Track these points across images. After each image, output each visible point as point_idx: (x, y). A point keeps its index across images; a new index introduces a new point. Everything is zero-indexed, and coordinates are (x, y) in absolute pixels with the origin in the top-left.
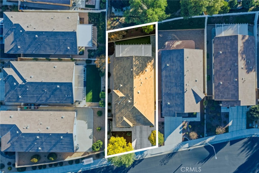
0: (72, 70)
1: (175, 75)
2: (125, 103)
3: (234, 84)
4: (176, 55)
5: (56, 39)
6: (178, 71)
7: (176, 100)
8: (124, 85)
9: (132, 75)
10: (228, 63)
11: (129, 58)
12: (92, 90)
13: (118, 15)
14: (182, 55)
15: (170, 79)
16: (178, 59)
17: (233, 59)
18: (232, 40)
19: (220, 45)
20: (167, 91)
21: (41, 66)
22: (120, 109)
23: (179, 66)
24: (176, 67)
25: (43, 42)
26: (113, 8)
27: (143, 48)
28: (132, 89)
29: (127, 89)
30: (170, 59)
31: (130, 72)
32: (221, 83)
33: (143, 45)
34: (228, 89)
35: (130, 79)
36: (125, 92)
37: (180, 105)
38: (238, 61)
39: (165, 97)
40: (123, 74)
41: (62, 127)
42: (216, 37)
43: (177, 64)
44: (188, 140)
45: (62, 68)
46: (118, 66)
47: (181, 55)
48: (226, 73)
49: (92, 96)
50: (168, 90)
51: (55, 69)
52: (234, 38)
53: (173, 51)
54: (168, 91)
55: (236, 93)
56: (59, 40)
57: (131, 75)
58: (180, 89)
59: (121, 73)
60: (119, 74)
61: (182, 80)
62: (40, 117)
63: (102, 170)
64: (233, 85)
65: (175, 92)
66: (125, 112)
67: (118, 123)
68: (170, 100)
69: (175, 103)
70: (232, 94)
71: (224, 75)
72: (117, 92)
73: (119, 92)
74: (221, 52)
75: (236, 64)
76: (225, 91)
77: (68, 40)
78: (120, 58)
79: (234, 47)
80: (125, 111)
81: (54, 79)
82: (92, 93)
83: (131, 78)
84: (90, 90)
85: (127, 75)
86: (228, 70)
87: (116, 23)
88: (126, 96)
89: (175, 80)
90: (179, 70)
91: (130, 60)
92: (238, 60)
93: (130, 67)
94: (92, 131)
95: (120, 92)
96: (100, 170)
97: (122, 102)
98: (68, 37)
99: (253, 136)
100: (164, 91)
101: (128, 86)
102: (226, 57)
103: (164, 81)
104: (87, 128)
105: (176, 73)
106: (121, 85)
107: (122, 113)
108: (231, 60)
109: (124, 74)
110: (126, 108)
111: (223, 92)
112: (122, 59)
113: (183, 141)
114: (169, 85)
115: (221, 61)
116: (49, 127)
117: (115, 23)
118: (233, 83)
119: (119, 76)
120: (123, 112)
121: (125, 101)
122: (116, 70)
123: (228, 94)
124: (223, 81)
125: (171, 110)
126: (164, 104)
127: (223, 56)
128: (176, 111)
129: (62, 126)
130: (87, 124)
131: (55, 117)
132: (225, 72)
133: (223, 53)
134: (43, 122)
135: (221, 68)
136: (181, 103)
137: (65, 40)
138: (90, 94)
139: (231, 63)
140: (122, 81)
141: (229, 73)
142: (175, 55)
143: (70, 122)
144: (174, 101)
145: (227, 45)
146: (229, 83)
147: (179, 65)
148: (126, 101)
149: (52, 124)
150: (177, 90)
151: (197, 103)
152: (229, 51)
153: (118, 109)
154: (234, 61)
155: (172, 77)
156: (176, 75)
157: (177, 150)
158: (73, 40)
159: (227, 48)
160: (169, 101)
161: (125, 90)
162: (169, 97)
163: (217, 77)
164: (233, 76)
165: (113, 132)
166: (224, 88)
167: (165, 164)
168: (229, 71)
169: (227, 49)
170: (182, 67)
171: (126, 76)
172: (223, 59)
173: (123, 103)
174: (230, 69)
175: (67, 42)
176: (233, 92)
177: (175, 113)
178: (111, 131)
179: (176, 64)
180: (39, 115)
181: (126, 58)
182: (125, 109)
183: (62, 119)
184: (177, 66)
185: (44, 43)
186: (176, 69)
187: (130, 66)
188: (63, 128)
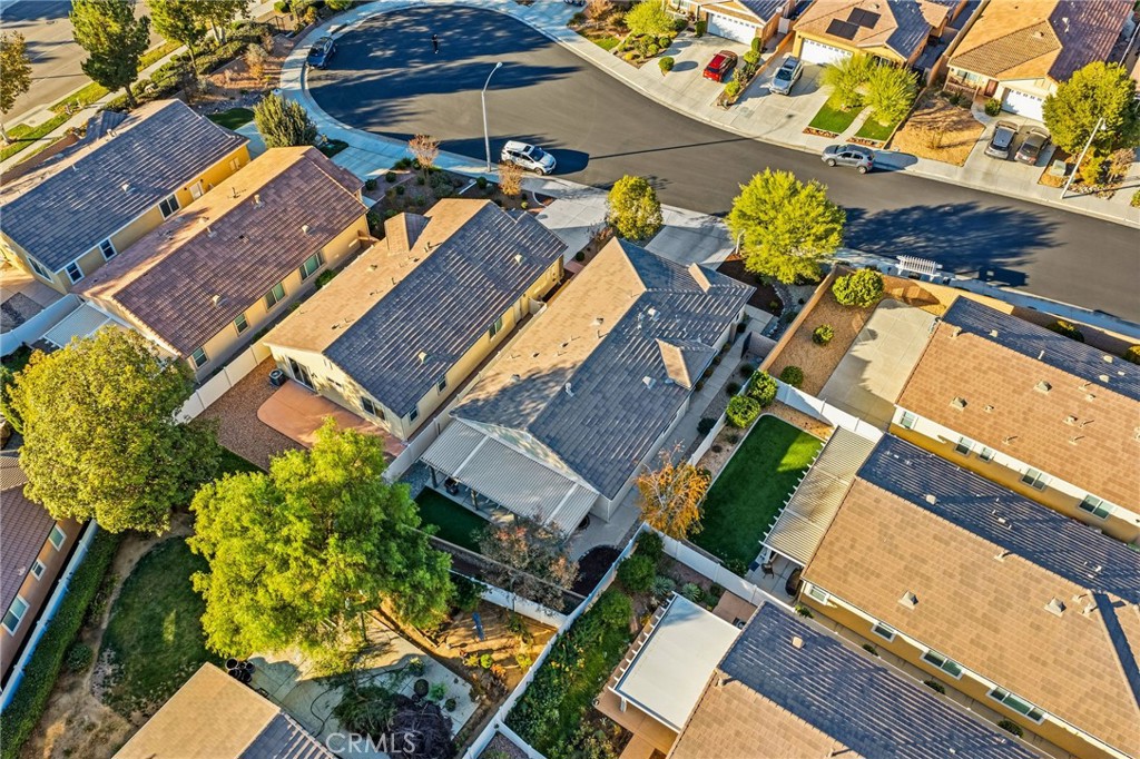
0: (831, 543)
1: (428, 311)
2: (671, 323)
3: (275, 196)
4: (367, 361)
5: (847, 712)
6: (405, 311)
7: (486, 248)
8: (636, 373)
9: (579, 376)
10: (227, 256)
11: (548, 436)
12: (780, 469)
13: (456, 681)
14: (347, 344)
15: (454, 314)
16: (369, 344)
17: (202, 254)
18: (144, 300)
19: (195, 320)
20: (495, 294)
21: (984, 648)
22: (706, 322)
23: (387, 320)
24: (402, 328)
25: (925, 741)
26: (456, 729)
27: (461, 467)
28: (616, 337)
29: (633, 353)
30: (398, 367)
31: (579, 392)
32: (305, 228)
33: (454, 475)
34: (305, 200)
35: (597, 372)
36: (648, 352)
37: (487, 228)
38: (199, 235)
39: (513, 283)
40: (612, 409)
41: (980, 364)
42: (179, 350)
43: (390, 332)
44: (536, 194)
45: (878, 576)
46: (614, 450)
47: (351, 345)
48: (266, 239)
49: (791, 449)
50: (490, 292)
51: (914, 592)
52: (135, 299)
53: (365, 380)
54: (492, 289)
55: (293, 175)
56: (829, 695)
57: (584, 378)
58: (447, 265)
59: (616, 418)
60: (628, 422)
61: (417, 278)
62: (1067, 449)
63: (876, 247)
64: (279, 196)
65: (472, 268)
66: (690, 300)
67: (741, 293)
68: (505, 265)
69: (497, 244)
70: (306, 182)
71: (277, 239)
72: (678, 373)
73: (672, 368)
74: (215, 299)
75: (210, 236)
76: (317, 203)
77: (780, 666)
78: (585, 471)
79: (163, 278)
80: (689, 302)
81: (935, 537)
82: (784, 461)
83: (593, 373)
84: (785, 473)
85: (600, 396)
86: (250, 241)
87: (495, 648)
88: (653, 337)
89: (441, 299)
90: (400, 309)
91: (549, 428)
92: (196, 237)
93: (569, 405)
94: (856, 348)
95: (670, 366)
96: (884, 251)
97: (683, 333)
98: (774, 675)
99: (348, 127)
100: (503, 300)
101: (623, 356)
102: (216, 275)
103: (478, 326)
104: (870, 365)
105: (419, 313)
106: (647, 380)
107: (705, 307)
108: (212, 256)
109: (608, 404)
110: (678, 307)
111: (326, 205)
112: (578, 461)
113: (554, 199)
114: (472, 303)
115: (242, 280)
116: (1042, 389)
117: (499, 650)
118: (274, 201)
119: (635, 416)
120: (700, 305)
121: (667, 327)
122: (630, 448)
123: (317, 191)
124: (296, 228)
125: (525, 237)
126: (536, 267)
127: (221, 285)
128: (513, 223)
129: (974, 368)
130: (866, 376)
131: (995, 423)
132: (264, 243)
133: (213, 293)
134: (1060, 422)
135: (263, 262)
136: (478, 229)
137: (795, 677)
138: (791, 460)
139: (220, 249)
140: (635, 391)
141: (254, 232)
142: (369, 363)
143: (937, 369)
144: (497, 251)
145: (175, 301)
146: (285, 210)
147: (384, 323)
148: (663, 324)
149: (1021, 394)
150: (460, 266)
151: (429, 219)
152: (188, 280)
153: (709, 326)
154: (208, 245)
155: (440, 313)
156: (425, 306)
157: (589, 189)
158: (757, 652)
159: (185, 292)
160: (512, 263)
161: (644, 357)
162: (503, 272)
163: (300, 253)
164: (253, 217)
165: (776, 311)
166: (312, 213)
167: (654, 178)
168: (249, 237)
169: (188, 289)
170: (385, 311)
171: (608, 395)
172: (231, 276)
173: (680, 329)
174: (242, 237)
175: (791, 667)
176: (297, 183)
177: (522, 222)
178: (777, 319)
179: (392, 337)
180: (1073, 464)
181: (562, 451)
182: (685, 307)
183: (965, 398)
184: (395, 327)
185: (920, 737)
186: (407, 324)
187: (566, 409)
188: (974, 357)
